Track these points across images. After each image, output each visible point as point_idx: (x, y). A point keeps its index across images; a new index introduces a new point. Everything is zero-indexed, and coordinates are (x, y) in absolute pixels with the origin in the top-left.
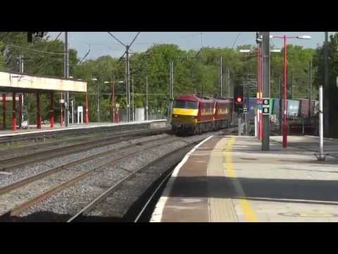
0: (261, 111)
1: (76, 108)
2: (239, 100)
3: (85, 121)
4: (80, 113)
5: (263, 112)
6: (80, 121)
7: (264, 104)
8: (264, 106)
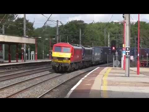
0: (125, 54)
1: (31, 53)
2: (114, 48)
3: (35, 59)
4: (33, 55)
5: (126, 55)
6: (33, 59)
7: (126, 50)
8: (127, 51)
